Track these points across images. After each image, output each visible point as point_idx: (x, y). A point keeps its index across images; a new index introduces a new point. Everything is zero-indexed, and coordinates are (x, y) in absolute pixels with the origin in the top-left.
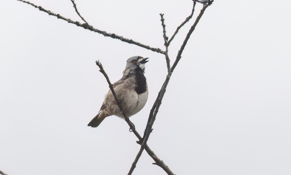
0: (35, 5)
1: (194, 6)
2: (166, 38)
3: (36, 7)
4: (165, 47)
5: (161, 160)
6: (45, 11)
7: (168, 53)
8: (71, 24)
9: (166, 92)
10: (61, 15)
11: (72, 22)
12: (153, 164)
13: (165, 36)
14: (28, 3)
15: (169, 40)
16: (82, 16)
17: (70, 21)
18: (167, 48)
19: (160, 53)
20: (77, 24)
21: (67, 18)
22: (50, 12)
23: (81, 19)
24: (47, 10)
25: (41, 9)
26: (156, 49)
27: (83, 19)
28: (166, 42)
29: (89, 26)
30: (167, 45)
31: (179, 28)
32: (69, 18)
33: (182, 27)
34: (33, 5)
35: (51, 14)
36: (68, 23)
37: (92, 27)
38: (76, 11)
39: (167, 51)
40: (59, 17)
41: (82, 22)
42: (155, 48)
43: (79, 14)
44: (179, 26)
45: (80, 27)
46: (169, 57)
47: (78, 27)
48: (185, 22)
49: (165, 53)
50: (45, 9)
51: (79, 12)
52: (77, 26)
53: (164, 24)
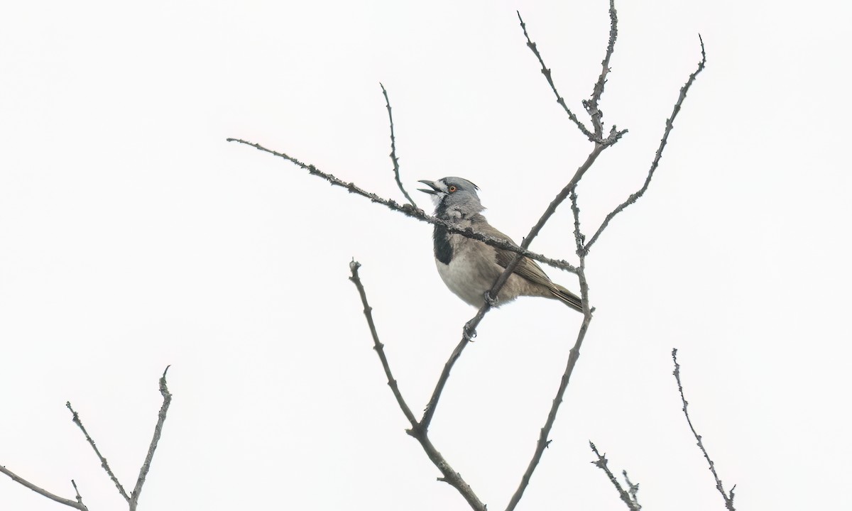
0: (300, 161)
1: (652, 172)
2: (580, 237)
3: (303, 166)
4: (578, 258)
5: (456, 471)
6: (324, 176)
7: (585, 271)
8: (377, 204)
9: (580, 356)
10: (357, 185)
11: (380, 201)
12: (438, 479)
13: (577, 232)
14: (285, 156)
15: (585, 243)
16: (406, 190)
17: (375, 199)
18: (582, 261)
19: (565, 271)
20: (392, 205)
21: (368, 191)
22: (334, 178)
23: (403, 195)
24: (327, 173)
25: (313, 170)
26: (558, 260)
27: (406, 195)
28: (579, 246)
29: (418, 209)
30: (582, 252)
31: (610, 217)
32: (373, 193)
33: (617, 215)
34: (295, 161)
35: (335, 182)
36: (371, 202)
37: (423, 214)
38: (397, 178)
39: (582, 266)
40: (352, 188)
41: (402, 201)
42: (555, 258)
43: (400, 185)
44: (612, 211)
45: (396, 212)
46: (588, 282)
47: (393, 211)
48: (626, 205)
49: (579, 272)
50: (322, 171)
51: (401, 181)
52: (390, 209)
53: (577, 206)
